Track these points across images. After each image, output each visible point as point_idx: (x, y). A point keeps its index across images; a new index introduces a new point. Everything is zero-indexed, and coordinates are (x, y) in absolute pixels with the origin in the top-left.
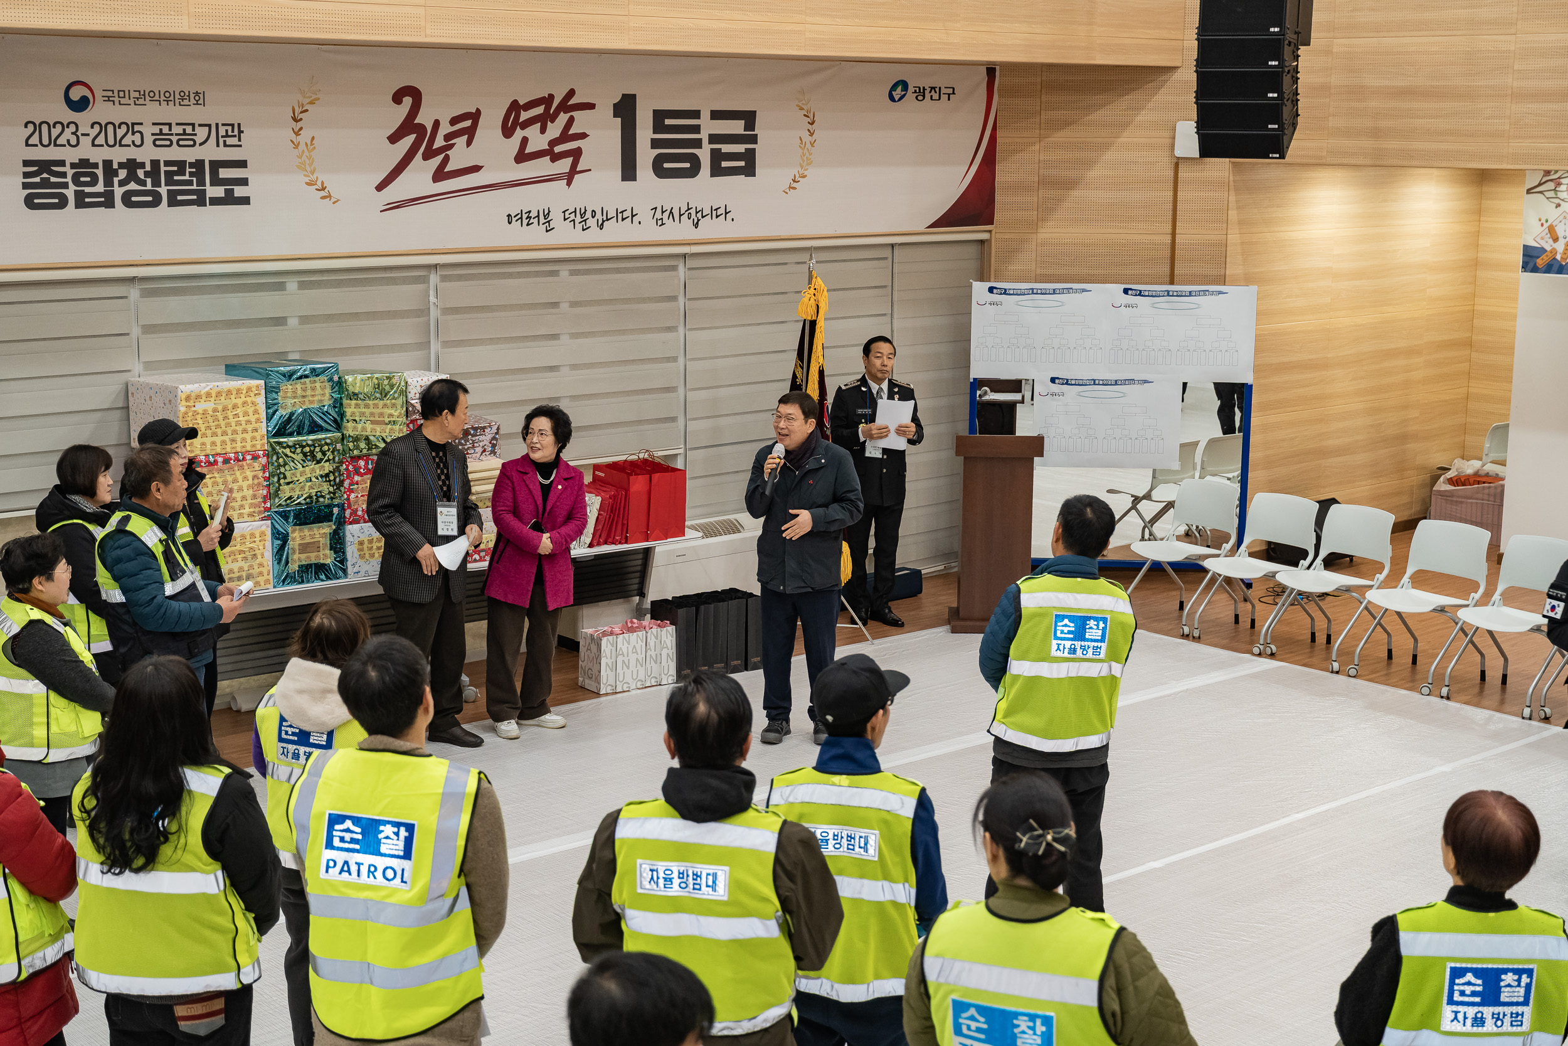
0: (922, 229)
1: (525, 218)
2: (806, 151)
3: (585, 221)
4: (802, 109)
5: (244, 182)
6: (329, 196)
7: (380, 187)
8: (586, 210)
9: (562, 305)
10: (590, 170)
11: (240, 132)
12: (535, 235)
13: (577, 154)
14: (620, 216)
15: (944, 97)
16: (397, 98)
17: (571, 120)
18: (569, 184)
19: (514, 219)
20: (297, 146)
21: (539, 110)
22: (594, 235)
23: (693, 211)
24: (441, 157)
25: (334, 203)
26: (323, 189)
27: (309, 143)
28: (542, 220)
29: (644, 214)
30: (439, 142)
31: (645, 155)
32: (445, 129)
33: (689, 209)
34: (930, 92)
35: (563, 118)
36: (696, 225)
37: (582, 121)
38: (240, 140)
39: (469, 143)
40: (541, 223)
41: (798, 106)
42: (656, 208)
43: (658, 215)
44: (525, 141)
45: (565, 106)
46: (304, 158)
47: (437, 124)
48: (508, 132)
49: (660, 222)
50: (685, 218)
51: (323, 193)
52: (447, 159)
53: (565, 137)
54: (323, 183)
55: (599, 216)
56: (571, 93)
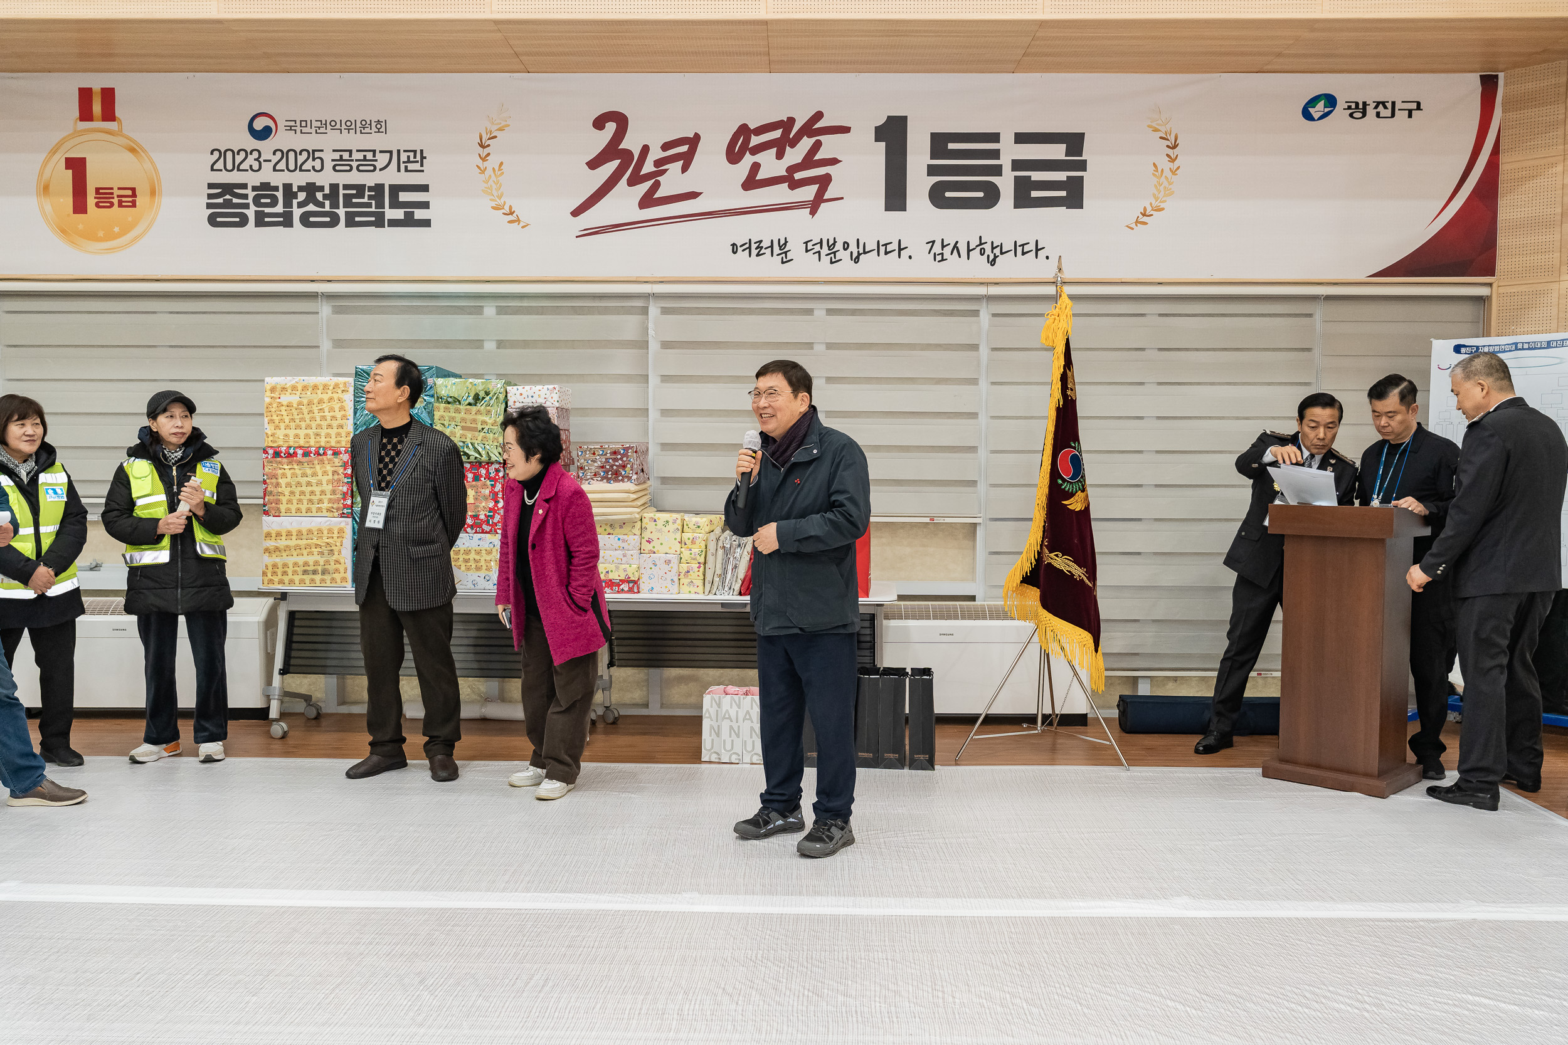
0: (1362, 278)
1: (755, 248)
2: (1163, 179)
3: (834, 253)
4: (1156, 130)
5: (425, 205)
6: (518, 221)
7: (576, 213)
8: (835, 242)
9: (816, 347)
10: (842, 198)
11: (423, 158)
12: (768, 266)
13: (824, 182)
14: (883, 248)
15: (1401, 116)
16: (599, 123)
17: (817, 146)
18: (813, 212)
19: (740, 249)
20: (483, 171)
21: (777, 134)
22: (846, 268)
23: (988, 247)
24: (649, 183)
25: (523, 227)
26: (511, 213)
27: (497, 169)
28: (777, 250)
29: (917, 247)
30: (648, 167)
31: (918, 182)
32: (655, 154)
33: (981, 244)
34: (1376, 107)
35: (806, 143)
36: (993, 263)
37: (830, 146)
38: (422, 165)
39: (684, 169)
40: (775, 254)
41: (1149, 126)
42: (933, 242)
43: (937, 248)
44: (756, 167)
45: (809, 129)
46: (491, 182)
47: (645, 150)
48: (733, 156)
49: (939, 258)
50: (975, 254)
51: (511, 218)
52: (656, 186)
53: (809, 161)
54: (511, 207)
55: (853, 248)
56: (819, 116)
